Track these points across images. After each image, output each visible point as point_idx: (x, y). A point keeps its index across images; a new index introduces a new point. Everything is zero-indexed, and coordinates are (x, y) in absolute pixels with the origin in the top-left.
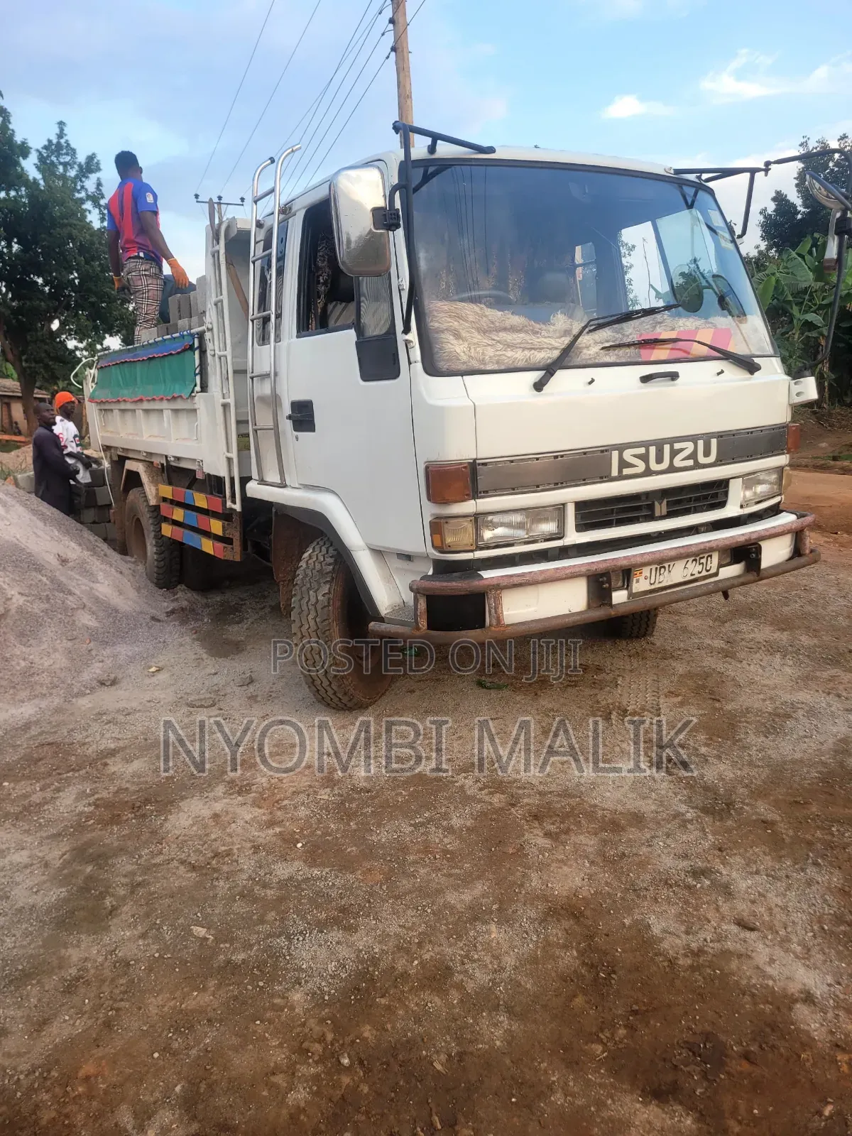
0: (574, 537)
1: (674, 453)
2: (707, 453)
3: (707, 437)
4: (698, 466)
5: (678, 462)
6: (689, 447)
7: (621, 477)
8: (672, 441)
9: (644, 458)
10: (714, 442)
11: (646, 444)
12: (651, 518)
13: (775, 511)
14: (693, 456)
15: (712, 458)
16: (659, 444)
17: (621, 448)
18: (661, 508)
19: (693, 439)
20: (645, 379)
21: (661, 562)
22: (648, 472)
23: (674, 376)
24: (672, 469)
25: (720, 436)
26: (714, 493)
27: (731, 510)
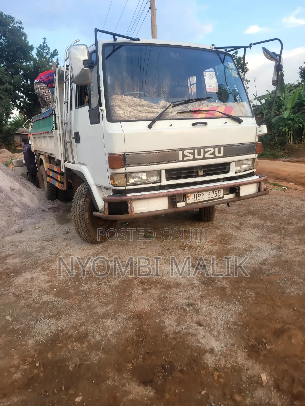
0: (165, 182)
1: (205, 152)
2: (219, 153)
3: (219, 147)
4: (215, 157)
5: (207, 156)
6: (212, 150)
7: (183, 161)
8: (204, 148)
9: (193, 154)
10: (222, 149)
11: (194, 149)
12: (197, 176)
13: (252, 174)
14: (214, 153)
15: (222, 154)
16: (199, 149)
17: (183, 150)
18: (201, 173)
19: (214, 147)
20: (194, 125)
21: (198, 192)
22: (194, 159)
23: (206, 124)
24: (204, 158)
25: (225, 146)
26: (225, 168)
27: (231, 174)
